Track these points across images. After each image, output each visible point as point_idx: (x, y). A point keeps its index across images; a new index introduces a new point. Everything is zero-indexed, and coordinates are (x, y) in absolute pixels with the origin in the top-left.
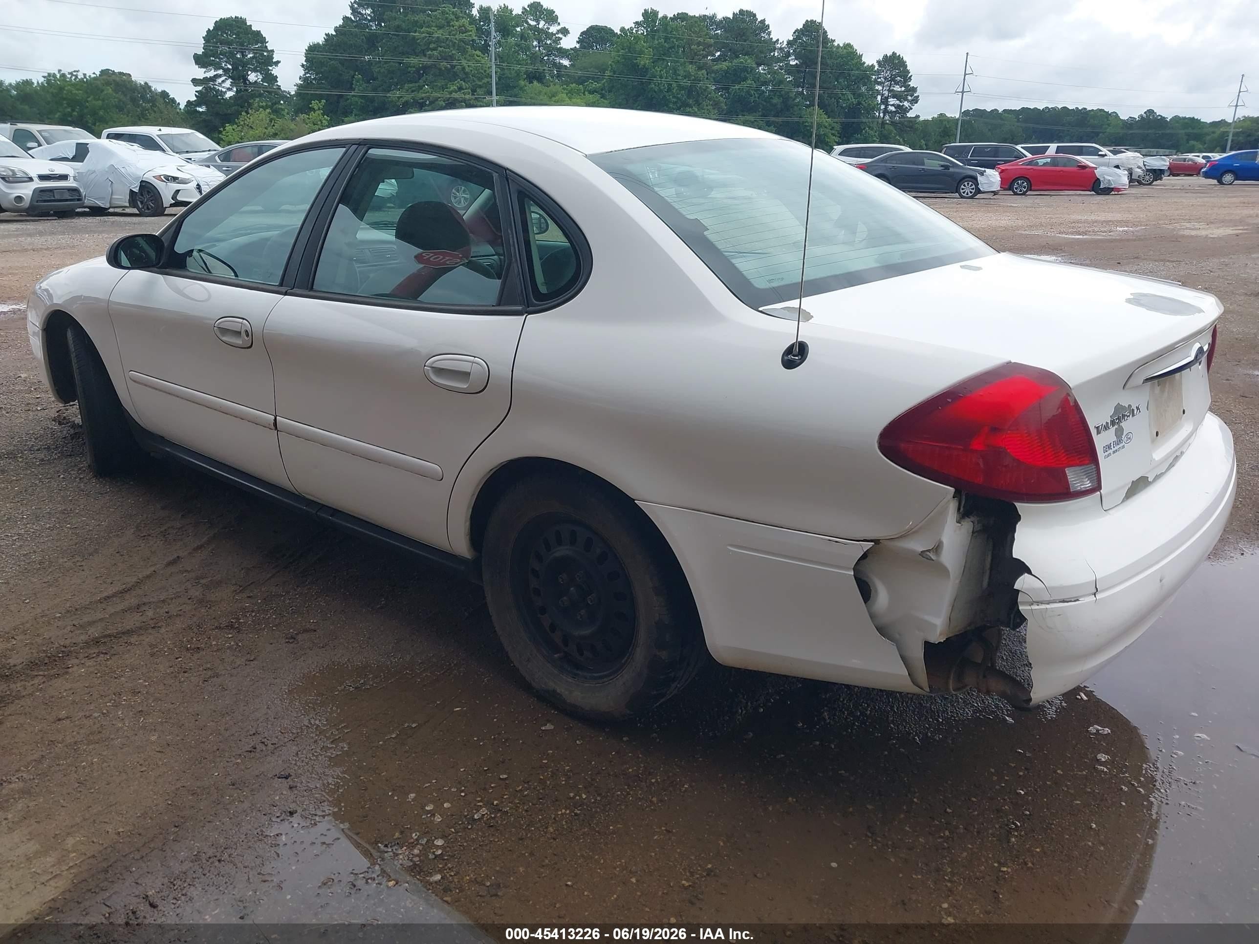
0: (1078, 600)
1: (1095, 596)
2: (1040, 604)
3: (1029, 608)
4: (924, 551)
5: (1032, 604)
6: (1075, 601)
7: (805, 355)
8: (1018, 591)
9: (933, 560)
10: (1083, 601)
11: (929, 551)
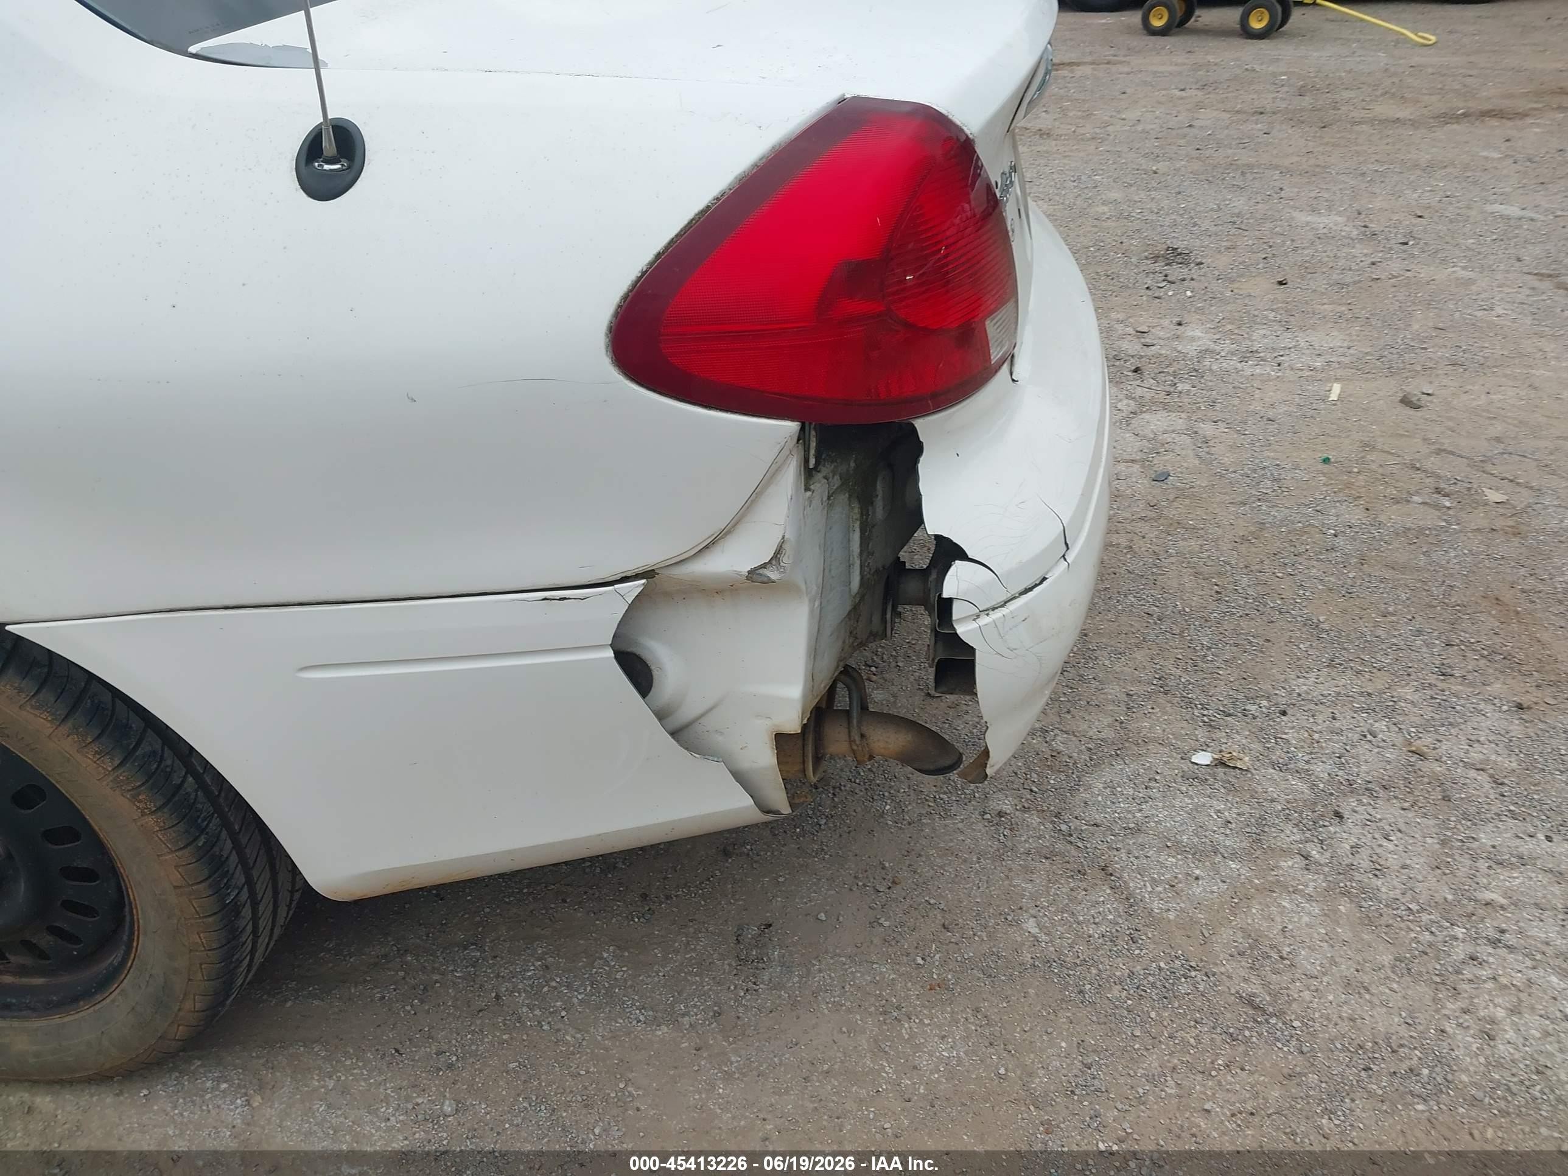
0: (1045, 579)
1: (1065, 560)
2: (991, 612)
3: (974, 625)
4: (756, 569)
5: (978, 616)
6: (1041, 583)
7: (358, 159)
8: (950, 601)
9: (773, 582)
10: (1052, 578)
11: (764, 566)
